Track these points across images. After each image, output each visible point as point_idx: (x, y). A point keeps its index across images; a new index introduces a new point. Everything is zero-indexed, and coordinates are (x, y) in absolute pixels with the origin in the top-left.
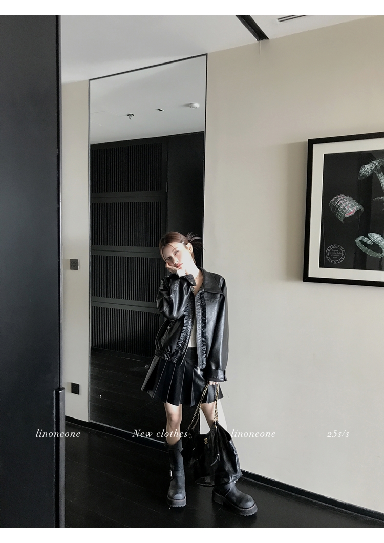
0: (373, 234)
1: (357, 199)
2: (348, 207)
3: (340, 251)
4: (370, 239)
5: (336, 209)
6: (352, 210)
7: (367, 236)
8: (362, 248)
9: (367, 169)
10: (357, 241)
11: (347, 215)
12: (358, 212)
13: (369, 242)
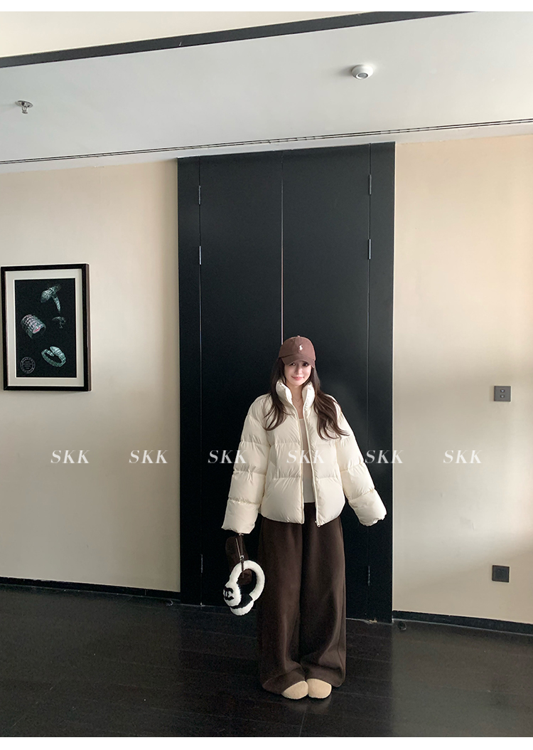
0: (54, 348)
1: (41, 317)
2: (35, 325)
3: (31, 362)
4: (52, 352)
5: (26, 327)
6: (38, 328)
7: (49, 349)
9: (47, 294)
10: (43, 353)
11: (34, 332)
12: (42, 329)
13: (51, 354)
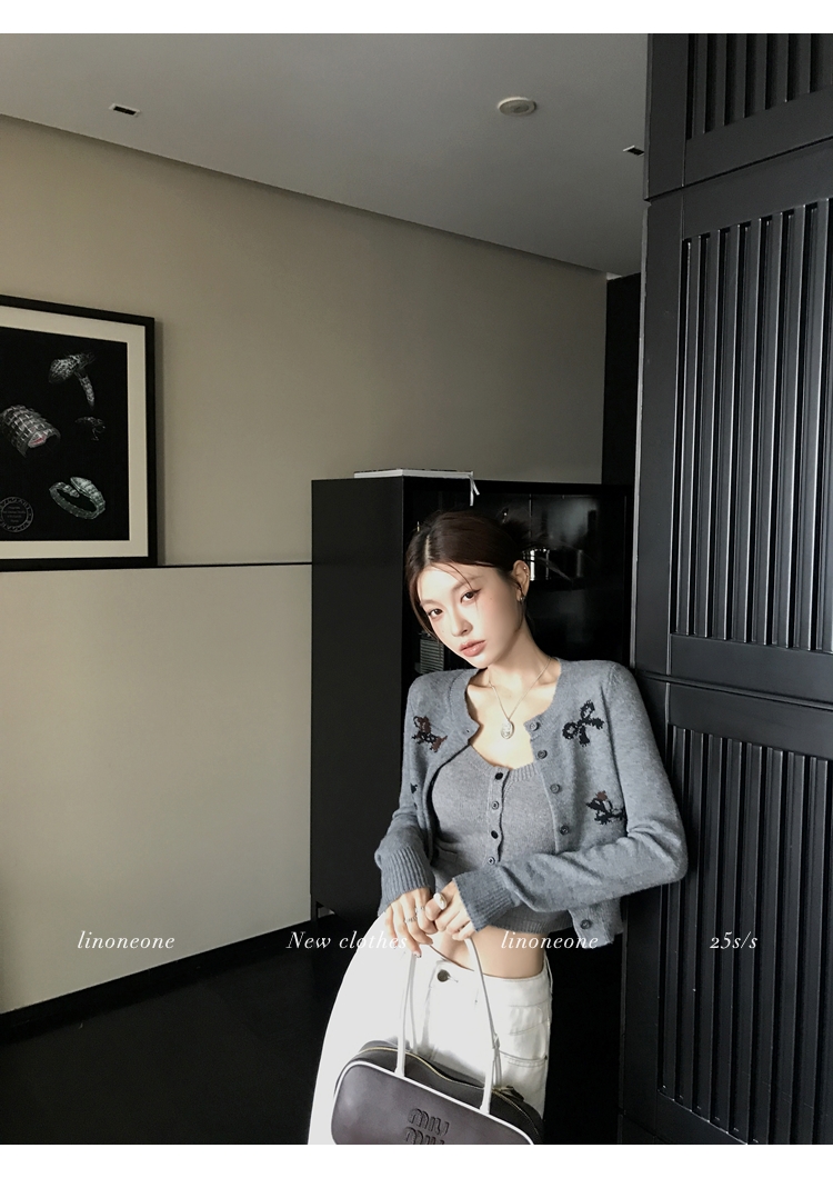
0: (79, 480)
2: (34, 429)
3: (23, 508)
4: (74, 488)
5: (12, 431)
6: (40, 436)
7: (69, 483)
8: (62, 502)
9: (64, 366)
10: (53, 490)
11: (32, 444)
12: (50, 439)
13: (72, 493)
